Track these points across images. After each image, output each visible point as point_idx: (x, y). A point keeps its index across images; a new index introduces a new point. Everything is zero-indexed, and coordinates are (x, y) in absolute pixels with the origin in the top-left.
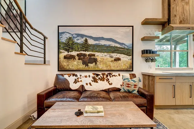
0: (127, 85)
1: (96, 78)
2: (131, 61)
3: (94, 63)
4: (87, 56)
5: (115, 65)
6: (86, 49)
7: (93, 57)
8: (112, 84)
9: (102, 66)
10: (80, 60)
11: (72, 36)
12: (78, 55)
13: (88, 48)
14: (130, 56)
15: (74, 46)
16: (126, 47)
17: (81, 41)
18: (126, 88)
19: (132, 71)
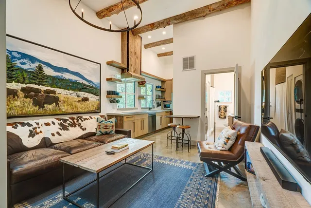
0: (105, 127)
1: (65, 124)
2: (98, 102)
3: (54, 103)
4: (42, 93)
5: (83, 106)
6: (39, 81)
7: (53, 95)
8: (85, 129)
9: (66, 107)
10: (29, 99)
11: (11, 54)
12: (23, 90)
13: (44, 81)
14: (98, 96)
15: (14, 73)
16: (94, 85)
17: (30, 67)
18: (103, 131)
19: (100, 112)
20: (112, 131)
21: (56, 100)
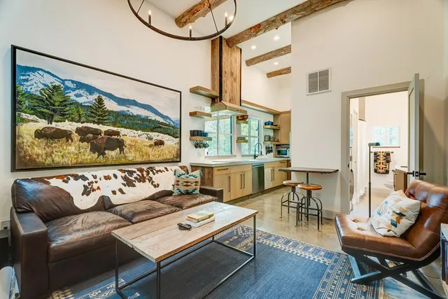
0: (185, 184)
1: (130, 178)
2: (177, 146)
3: (118, 149)
4: (103, 135)
5: (157, 152)
6: (99, 119)
7: (116, 137)
8: (158, 185)
9: (133, 155)
10: (86, 143)
11: (63, 83)
12: (78, 131)
13: (105, 118)
14: (177, 137)
15: (67, 108)
16: (171, 123)
17: (88, 100)
18: (183, 189)
19: (180, 161)
20: (196, 189)
21: (120, 144)
